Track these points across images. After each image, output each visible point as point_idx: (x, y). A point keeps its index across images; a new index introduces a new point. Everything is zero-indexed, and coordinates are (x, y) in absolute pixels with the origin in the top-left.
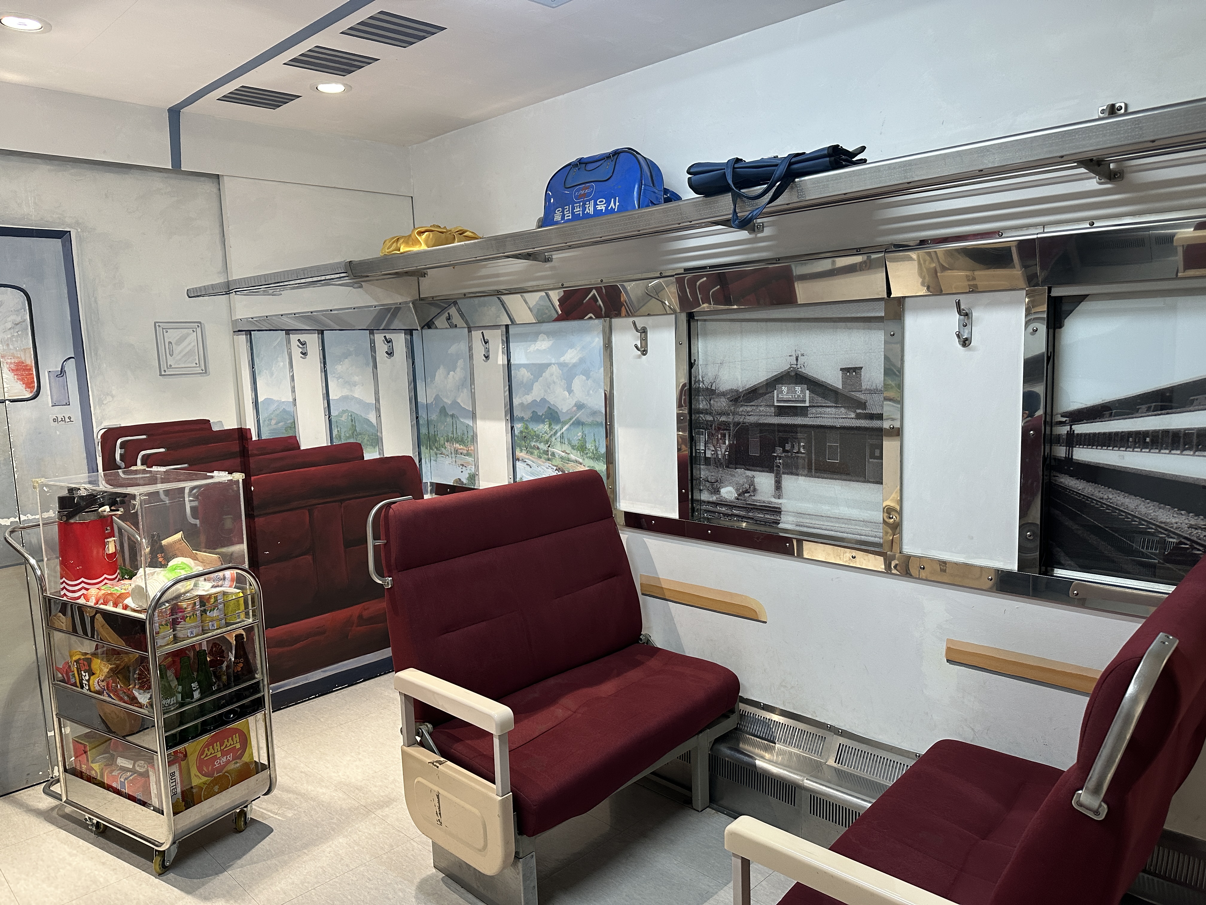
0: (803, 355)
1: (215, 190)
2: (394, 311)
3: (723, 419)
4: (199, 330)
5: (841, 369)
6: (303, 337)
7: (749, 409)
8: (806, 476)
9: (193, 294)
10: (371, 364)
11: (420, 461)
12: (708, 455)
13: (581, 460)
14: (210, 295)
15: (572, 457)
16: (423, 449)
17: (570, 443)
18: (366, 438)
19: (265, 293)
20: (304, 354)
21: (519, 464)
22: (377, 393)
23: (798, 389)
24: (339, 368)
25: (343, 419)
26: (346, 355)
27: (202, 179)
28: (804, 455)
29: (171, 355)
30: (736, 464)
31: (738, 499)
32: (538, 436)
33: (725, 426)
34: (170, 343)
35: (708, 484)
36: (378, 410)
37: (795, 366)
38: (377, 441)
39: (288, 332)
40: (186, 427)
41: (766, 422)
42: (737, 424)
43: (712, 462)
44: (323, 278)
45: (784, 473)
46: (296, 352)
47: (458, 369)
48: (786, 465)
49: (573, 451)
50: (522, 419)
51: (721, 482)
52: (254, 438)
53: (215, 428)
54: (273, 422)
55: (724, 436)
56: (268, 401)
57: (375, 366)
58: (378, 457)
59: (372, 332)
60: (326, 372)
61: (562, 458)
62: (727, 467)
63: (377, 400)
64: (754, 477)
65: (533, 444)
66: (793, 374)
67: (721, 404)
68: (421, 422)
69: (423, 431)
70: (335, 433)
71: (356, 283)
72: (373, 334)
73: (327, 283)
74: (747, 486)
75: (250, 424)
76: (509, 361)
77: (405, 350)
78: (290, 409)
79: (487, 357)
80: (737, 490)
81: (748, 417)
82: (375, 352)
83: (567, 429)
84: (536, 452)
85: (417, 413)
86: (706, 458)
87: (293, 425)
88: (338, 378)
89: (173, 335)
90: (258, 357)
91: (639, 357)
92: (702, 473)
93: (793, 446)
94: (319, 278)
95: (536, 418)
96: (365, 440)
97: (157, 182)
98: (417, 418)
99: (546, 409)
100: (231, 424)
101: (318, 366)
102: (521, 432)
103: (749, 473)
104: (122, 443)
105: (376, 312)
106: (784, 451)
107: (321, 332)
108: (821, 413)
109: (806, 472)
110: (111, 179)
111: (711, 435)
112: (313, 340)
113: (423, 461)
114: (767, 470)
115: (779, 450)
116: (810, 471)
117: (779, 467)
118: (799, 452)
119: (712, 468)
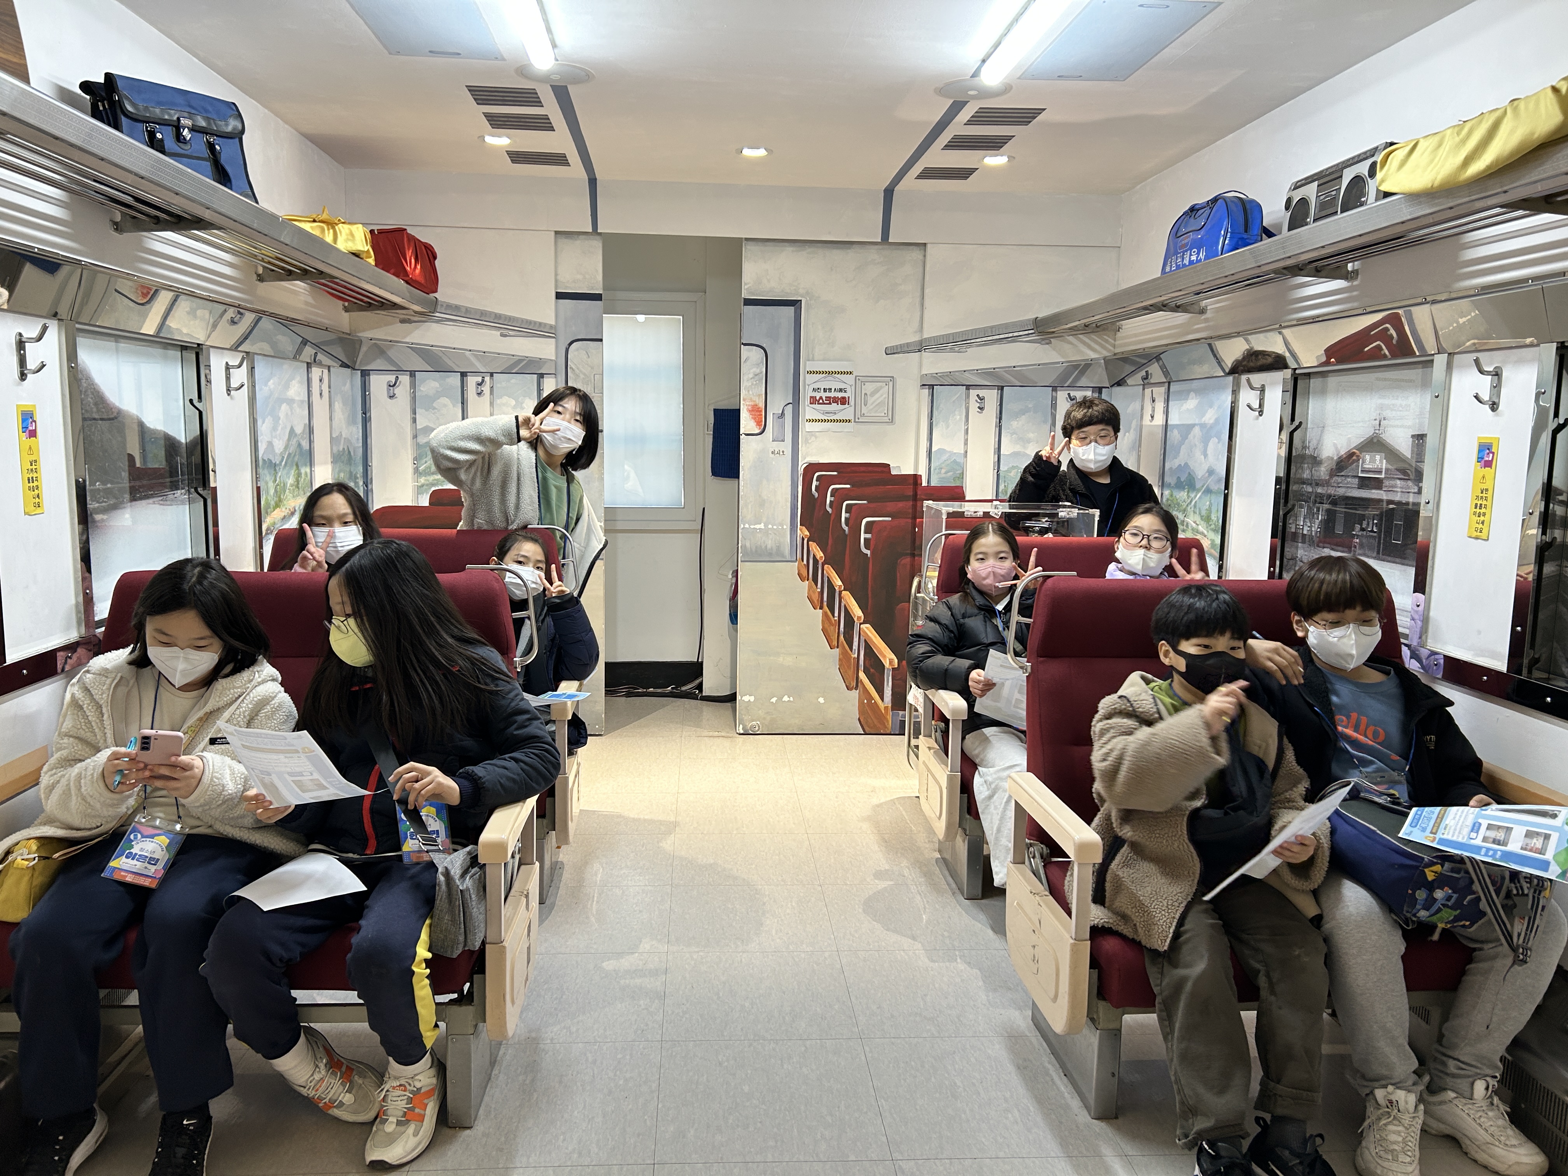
0: (1384, 419)
1: (921, 257)
2: (1083, 368)
3: (1320, 490)
4: (891, 384)
5: (1413, 436)
6: (982, 393)
7: (1341, 480)
9: (890, 351)
10: (1050, 422)
12: (1305, 532)
13: (1205, 532)
14: (904, 352)
15: (1200, 528)
17: (1200, 513)
19: (952, 350)
20: (981, 409)
23: (1378, 457)
24: (1015, 424)
25: (1012, 474)
26: (1023, 412)
27: (911, 247)
28: (1375, 534)
29: (865, 405)
30: (1325, 543)
32: (1177, 504)
33: (1320, 499)
34: (866, 394)
37: (1378, 431)
39: (968, 387)
40: (870, 469)
41: (1351, 495)
42: (1330, 496)
43: (1308, 539)
44: (1011, 335)
46: (974, 406)
48: (1361, 545)
49: (1203, 523)
52: (924, 484)
53: (893, 472)
54: (943, 471)
55: (1318, 510)
56: (941, 451)
59: (1055, 389)
60: (1000, 427)
61: (1193, 529)
62: (1318, 546)
66: (1375, 441)
67: (1323, 472)
70: (1002, 487)
71: (1043, 339)
72: (1056, 391)
73: (1014, 340)
75: (922, 472)
76: (1167, 421)
78: (960, 460)
79: (1152, 417)
81: (1338, 489)
82: (1056, 410)
83: (1200, 498)
86: (1304, 535)
87: (962, 476)
88: (1012, 434)
89: (869, 388)
90: (937, 409)
92: (1299, 552)
93: (1368, 524)
94: (1006, 336)
95: (1179, 485)
97: (873, 254)
99: (1187, 475)
100: (908, 470)
101: (994, 420)
104: (818, 476)
105: (1063, 368)
106: (1362, 529)
107: (1001, 388)
108: (1392, 487)
109: (1375, 554)
110: (837, 255)
112: (991, 396)
114: (1346, 549)
115: (1358, 527)
116: (1378, 553)
117: (1355, 547)
118: (1372, 531)
119: (1306, 546)
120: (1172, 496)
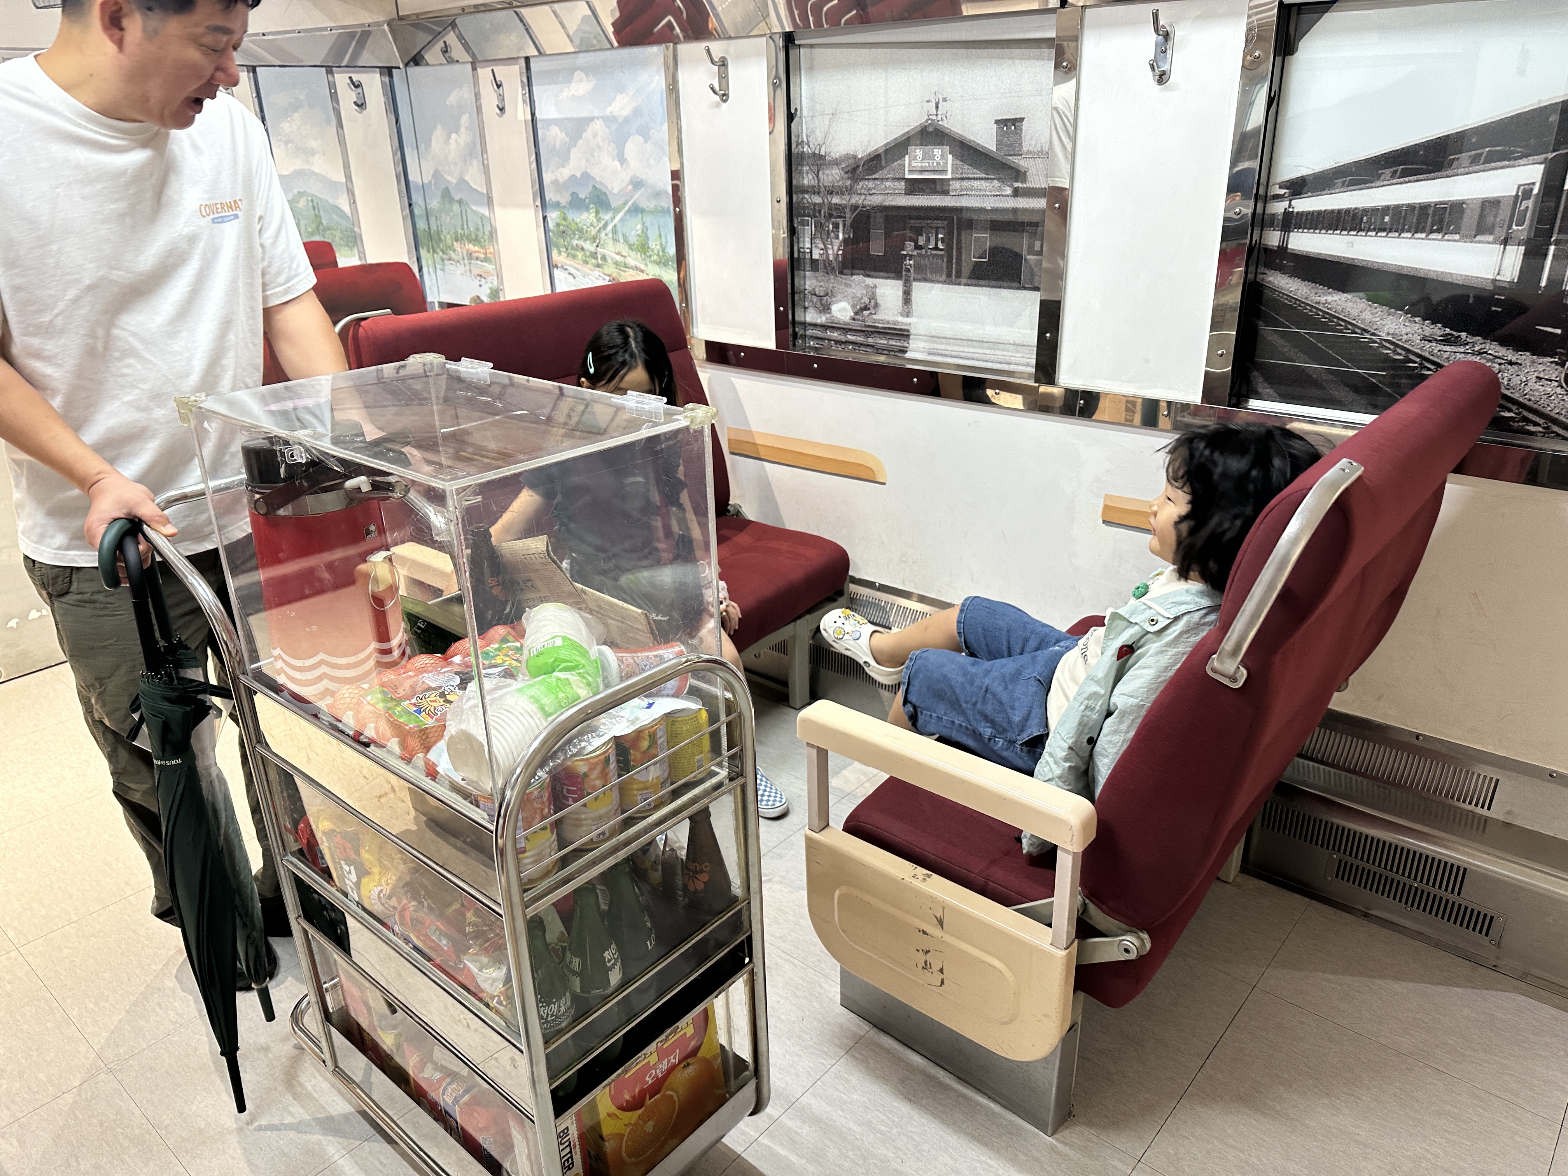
0: (945, 100)
2: (361, 37)
3: (836, 200)
5: (997, 122)
7: (871, 184)
8: (944, 282)
10: (334, 122)
11: (420, 269)
12: (816, 256)
13: (643, 267)
15: (631, 261)
16: (423, 252)
17: (626, 241)
18: (338, 234)
21: (557, 273)
22: (346, 166)
23: (937, 152)
25: (300, 205)
28: (942, 252)
30: (853, 268)
31: (854, 319)
32: (581, 231)
33: (835, 212)
35: (815, 299)
36: (351, 192)
37: (934, 117)
38: (354, 240)
41: (893, 203)
42: (855, 207)
43: (821, 266)
45: (914, 280)
47: (463, 130)
48: (919, 268)
49: (632, 253)
50: (557, 205)
51: (833, 296)
55: (836, 226)
57: (340, 125)
58: (358, 263)
59: (329, 70)
61: (616, 263)
62: (841, 273)
63: (349, 177)
64: (875, 287)
65: (575, 242)
66: (931, 130)
67: (832, 176)
68: (417, 212)
69: (421, 225)
72: (332, 73)
74: (866, 300)
76: (533, 115)
77: (382, 99)
79: (502, 109)
80: (854, 306)
81: (869, 197)
82: (338, 103)
83: (622, 220)
84: (580, 254)
85: (409, 198)
86: (812, 261)
91: (718, 105)
92: (808, 282)
93: (928, 240)
95: (577, 203)
96: (337, 238)
98: (410, 205)
99: (590, 189)
102: (558, 225)
103: (870, 281)
105: (333, 39)
106: (918, 247)
107: (250, 68)
108: (967, 189)
109: (944, 277)
111: (820, 226)
113: (425, 270)
114: (893, 275)
115: (910, 245)
116: (949, 275)
117: (909, 271)
118: (936, 248)
119: (820, 274)
120: (565, 219)
